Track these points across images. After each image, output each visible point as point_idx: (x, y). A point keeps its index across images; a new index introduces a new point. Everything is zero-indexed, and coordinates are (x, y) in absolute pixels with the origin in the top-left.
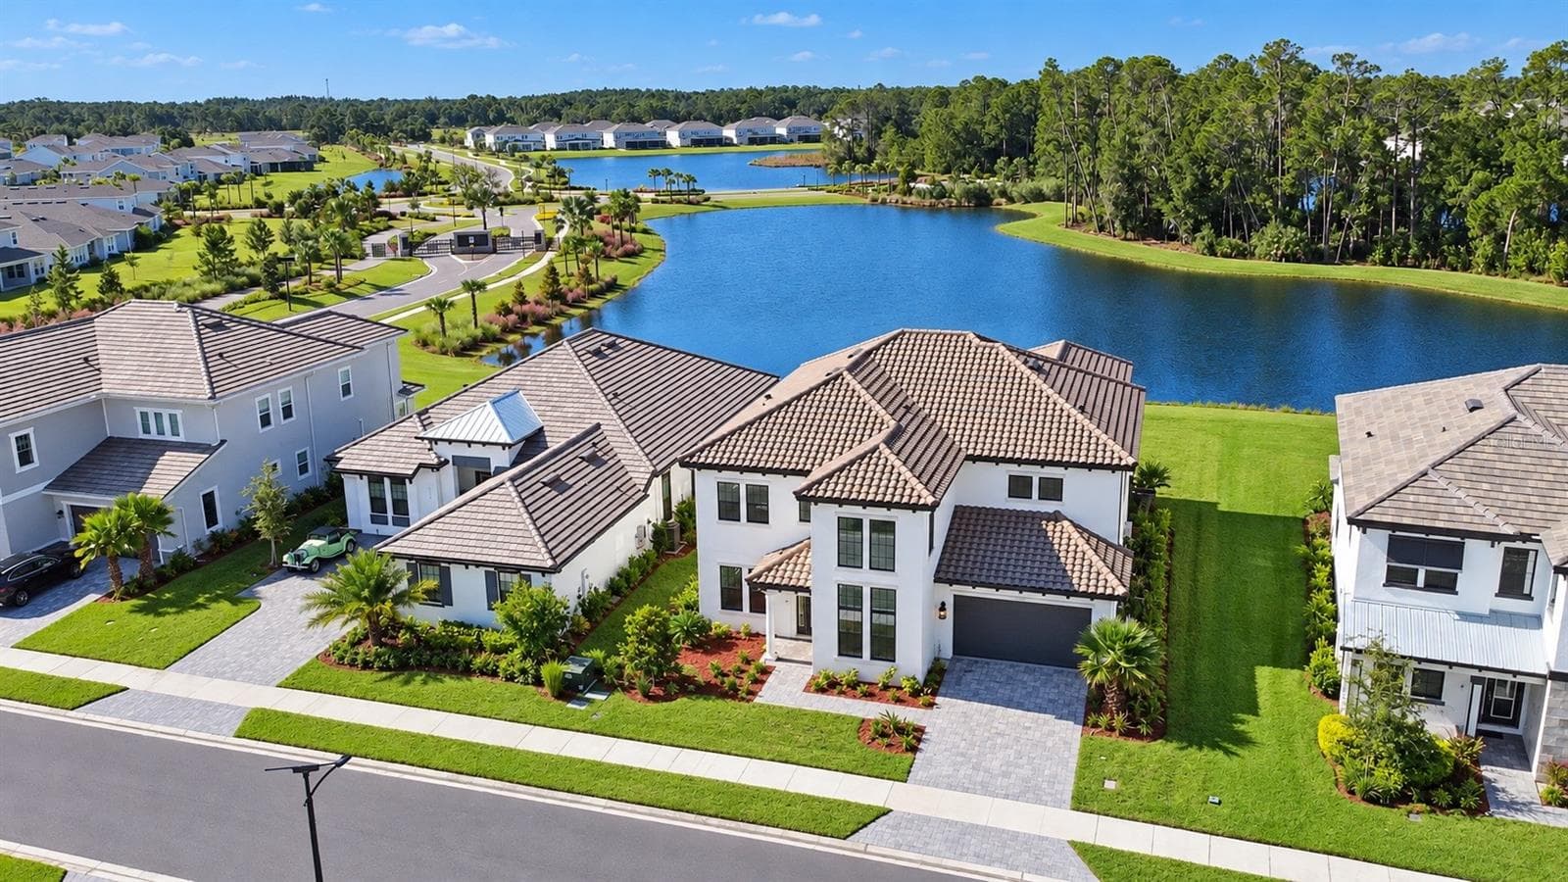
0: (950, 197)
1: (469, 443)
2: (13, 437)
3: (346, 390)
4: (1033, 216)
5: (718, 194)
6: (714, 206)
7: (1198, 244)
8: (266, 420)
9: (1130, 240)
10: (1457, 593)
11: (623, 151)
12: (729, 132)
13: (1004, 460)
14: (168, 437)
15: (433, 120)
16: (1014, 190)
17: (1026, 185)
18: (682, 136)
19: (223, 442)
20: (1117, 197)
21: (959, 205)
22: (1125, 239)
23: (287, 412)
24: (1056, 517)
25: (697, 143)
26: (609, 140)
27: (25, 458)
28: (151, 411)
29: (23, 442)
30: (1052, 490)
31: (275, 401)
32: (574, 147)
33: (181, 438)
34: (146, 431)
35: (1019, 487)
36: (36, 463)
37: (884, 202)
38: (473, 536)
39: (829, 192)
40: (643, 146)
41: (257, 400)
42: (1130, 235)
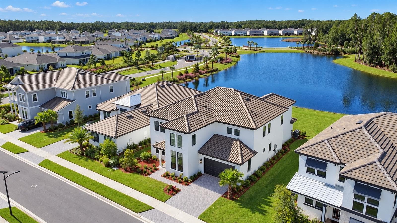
0: (327, 51)
1: (123, 106)
2: (32, 95)
3: (112, 91)
4: (349, 57)
5: (264, 48)
6: (262, 51)
7: (391, 69)
8: (88, 96)
9: (372, 66)
10: (326, 178)
11: (251, 36)
12: (281, 32)
13: (226, 123)
14: (66, 98)
15: (211, 27)
16: (347, 50)
17: (350, 49)
18: (268, 33)
19: (75, 100)
20: (369, 54)
21: (329, 54)
22: (370, 66)
23: (94, 95)
24: (237, 140)
25: (271, 35)
26: (248, 33)
27: (35, 100)
28: (63, 92)
29: (35, 96)
30: (237, 133)
31: (91, 91)
32: (239, 35)
33: (68, 98)
34: (62, 96)
35: (229, 131)
36: (38, 101)
37: (309, 52)
38: (103, 127)
39: (295, 49)
40: (257, 35)
41: (85, 91)
42: (372, 65)
